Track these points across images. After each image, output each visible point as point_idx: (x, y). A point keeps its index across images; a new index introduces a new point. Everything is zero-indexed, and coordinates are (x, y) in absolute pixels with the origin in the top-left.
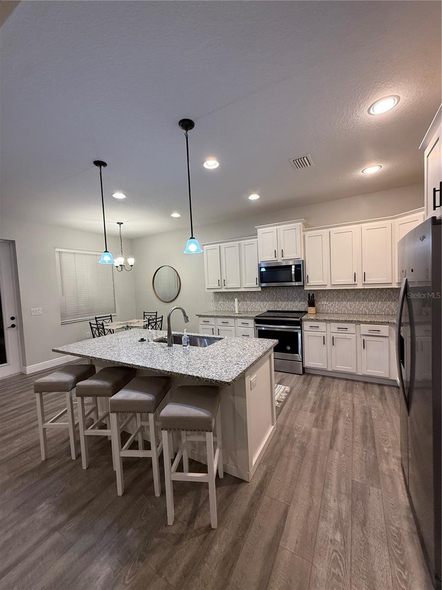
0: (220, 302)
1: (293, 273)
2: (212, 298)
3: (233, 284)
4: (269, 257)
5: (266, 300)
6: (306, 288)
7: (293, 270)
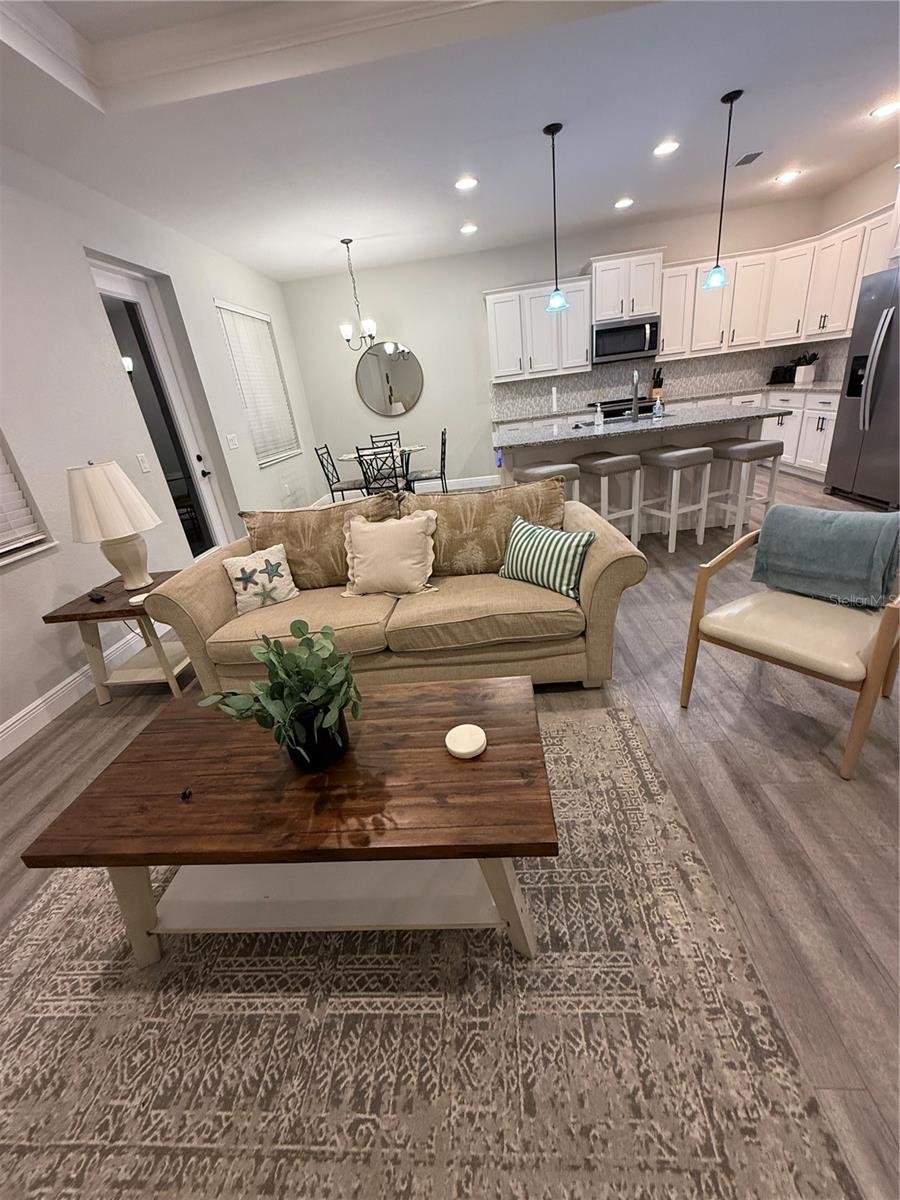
0: (507, 402)
1: (648, 336)
2: (491, 395)
3: (546, 364)
4: (610, 312)
5: (585, 389)
6: (658, 360)
7: (648, 331)
